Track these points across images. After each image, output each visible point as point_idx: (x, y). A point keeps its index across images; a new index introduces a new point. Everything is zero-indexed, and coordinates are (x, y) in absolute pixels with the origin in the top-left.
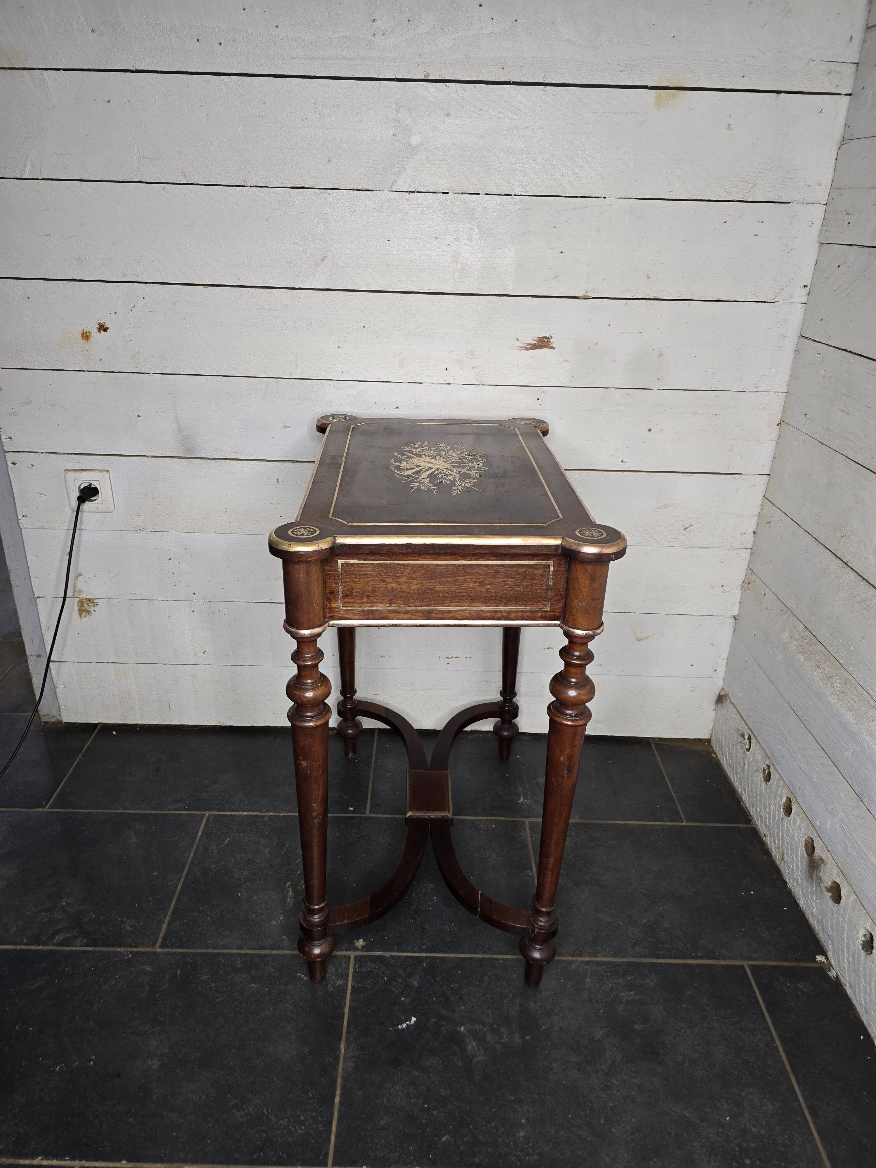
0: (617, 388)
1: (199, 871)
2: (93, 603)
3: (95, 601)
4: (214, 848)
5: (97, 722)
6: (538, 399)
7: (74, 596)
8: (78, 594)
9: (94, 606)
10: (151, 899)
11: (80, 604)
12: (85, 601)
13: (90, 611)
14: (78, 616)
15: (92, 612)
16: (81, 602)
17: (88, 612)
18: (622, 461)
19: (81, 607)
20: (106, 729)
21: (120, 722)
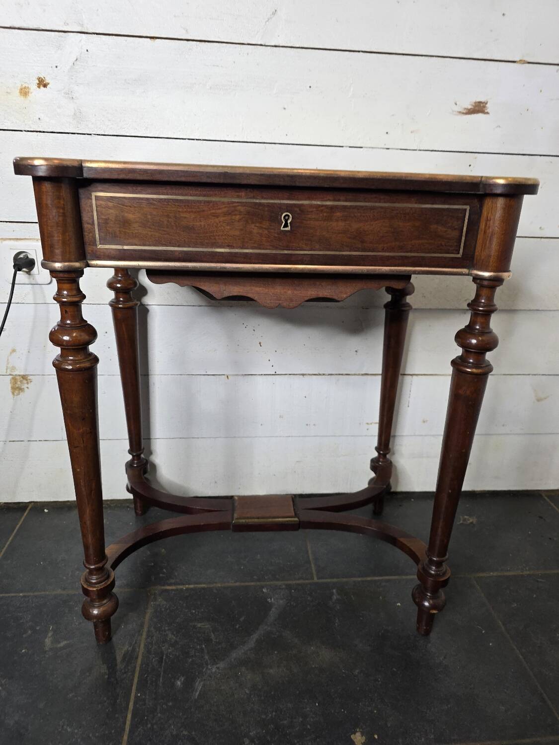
0: (541, 155)
1: (153, 657)
2: (27, 380)
3: (29, 378)
4: (167, 628)
5: (28, 501)
6: (470, 165)
7: (7, 373)
8: (12, 371)
9: (28, 383)
10: (105, 699)
11: (13, 381)
12: (18, 378)
13: (24, 389)
14: (11, 394)
15: (26, 389)
16: (14, 379)
17: (21, 389)
18: (540, 228)
19: (14, 384)
20: (37, 507)
21: (52, 500)
